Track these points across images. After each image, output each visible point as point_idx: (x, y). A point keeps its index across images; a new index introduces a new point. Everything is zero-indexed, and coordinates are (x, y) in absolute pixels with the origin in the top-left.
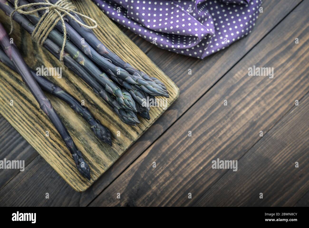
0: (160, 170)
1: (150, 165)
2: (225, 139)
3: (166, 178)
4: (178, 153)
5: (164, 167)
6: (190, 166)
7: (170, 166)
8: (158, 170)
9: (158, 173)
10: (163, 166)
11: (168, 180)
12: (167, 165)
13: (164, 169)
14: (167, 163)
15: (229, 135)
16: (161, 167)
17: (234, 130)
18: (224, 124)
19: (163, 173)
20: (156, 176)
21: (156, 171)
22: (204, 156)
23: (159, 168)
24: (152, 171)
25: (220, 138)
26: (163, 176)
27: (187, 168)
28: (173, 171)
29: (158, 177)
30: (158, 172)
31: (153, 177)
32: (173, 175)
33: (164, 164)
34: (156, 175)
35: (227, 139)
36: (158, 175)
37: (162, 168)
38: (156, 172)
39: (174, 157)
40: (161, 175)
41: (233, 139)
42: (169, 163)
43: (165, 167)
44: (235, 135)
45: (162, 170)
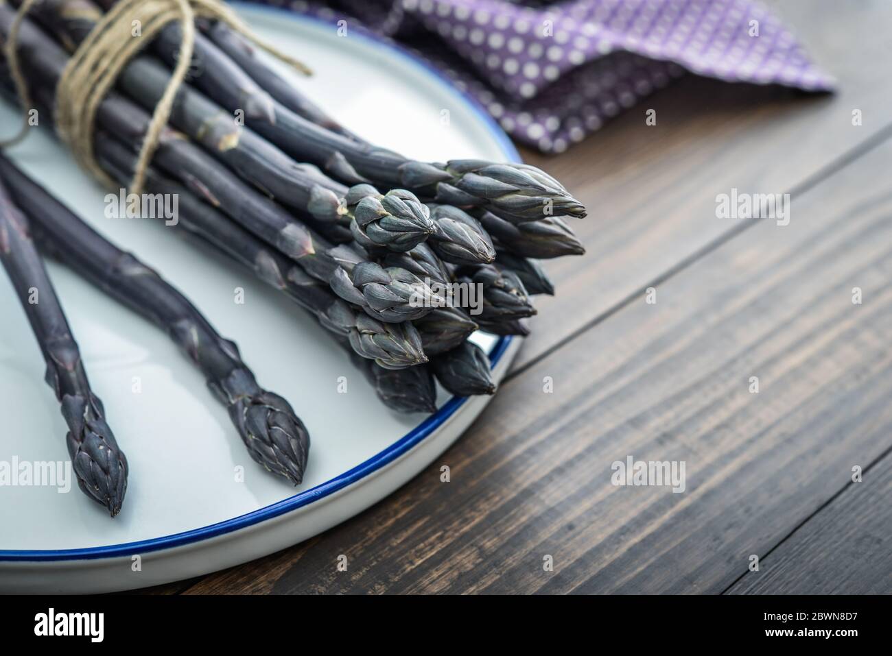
0: (432, 546)
1: (380, 524)
2: (728, 442)
3: (460, 575)
4: (517, 486)
5: (450, 533)
6: (579, 533)
7: (479, 529)
8: (422, 545)
9: (420, 557)
10: (446, 531)
11: (471, 585)
12: (466, 528)
13: (448, 541)
14: (466, 521)
15: (746, 429)
16: (434, 532)
17: (767, 415)
18: (713, 395)
19: (445, 555)
20: (409, 568)
21: (413, 546)
22: (644, 500)
23: (427, 537)
24: (392, 549)
25: (708, 438)
26: (445, 566)
27: (562, 540)
28: (494, 549)
29: (423, 570)
30: (420, 554)
31: (397, 568)
32: (496, 564)
33: (450, 522)
34: (412, 563)
35: (739, 442)
36: (419, 562)
37: (441, 539)
38: (413, 551)
39: (497, 499)
40: (434, 563)
41: (767, 443)
42: (473, 518)
43: (457, 534)
44: (775, 433)
45: (439, 547)
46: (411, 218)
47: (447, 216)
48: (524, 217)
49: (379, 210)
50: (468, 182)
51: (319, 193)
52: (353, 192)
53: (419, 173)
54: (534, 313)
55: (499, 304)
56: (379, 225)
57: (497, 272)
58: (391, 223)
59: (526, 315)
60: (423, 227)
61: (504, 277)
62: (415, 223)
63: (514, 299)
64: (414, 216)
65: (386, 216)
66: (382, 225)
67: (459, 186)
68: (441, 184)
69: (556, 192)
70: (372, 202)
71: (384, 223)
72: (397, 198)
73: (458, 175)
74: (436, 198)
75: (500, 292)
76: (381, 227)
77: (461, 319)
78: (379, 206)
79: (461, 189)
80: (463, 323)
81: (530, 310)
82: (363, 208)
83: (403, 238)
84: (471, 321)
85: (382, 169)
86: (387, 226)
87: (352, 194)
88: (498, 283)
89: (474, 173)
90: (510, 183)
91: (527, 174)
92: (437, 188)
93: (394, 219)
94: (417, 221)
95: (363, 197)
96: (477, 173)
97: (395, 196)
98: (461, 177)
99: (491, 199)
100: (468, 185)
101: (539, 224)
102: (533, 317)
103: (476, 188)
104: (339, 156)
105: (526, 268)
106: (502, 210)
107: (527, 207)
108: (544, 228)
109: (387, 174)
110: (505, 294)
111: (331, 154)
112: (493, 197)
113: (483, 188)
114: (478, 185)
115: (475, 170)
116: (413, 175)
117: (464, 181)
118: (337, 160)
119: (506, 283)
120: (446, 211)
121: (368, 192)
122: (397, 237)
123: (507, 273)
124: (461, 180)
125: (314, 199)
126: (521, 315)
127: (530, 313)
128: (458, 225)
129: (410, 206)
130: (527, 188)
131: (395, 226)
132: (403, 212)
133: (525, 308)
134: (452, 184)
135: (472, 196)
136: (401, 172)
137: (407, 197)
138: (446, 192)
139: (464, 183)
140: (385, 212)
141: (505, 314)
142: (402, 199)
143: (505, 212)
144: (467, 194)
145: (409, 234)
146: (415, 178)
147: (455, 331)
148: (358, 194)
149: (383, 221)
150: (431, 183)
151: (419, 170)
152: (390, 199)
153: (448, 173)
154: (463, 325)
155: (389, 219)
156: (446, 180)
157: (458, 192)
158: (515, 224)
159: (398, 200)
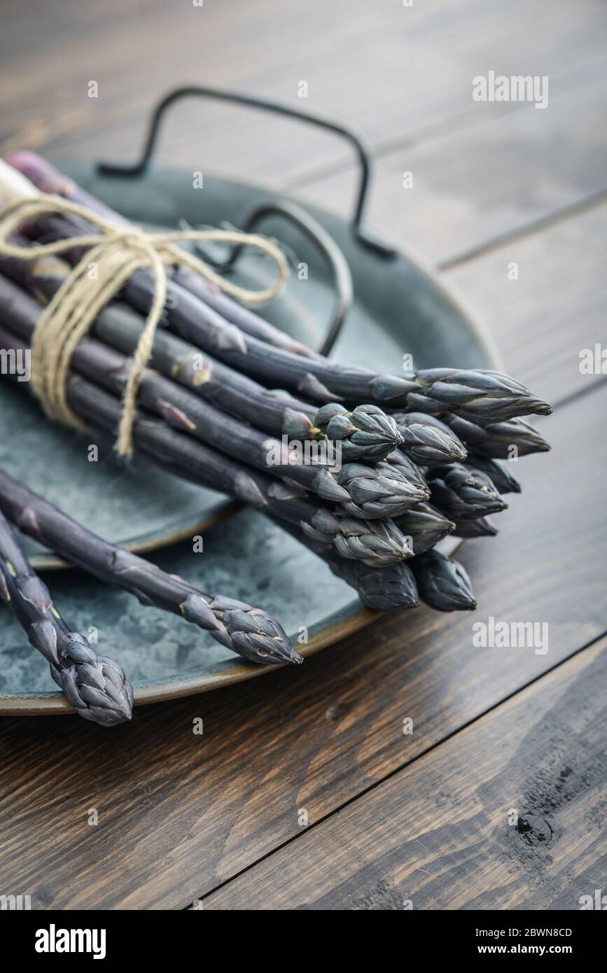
46: (379, 431)
47: (417, 422)
48: (492, 418)
49: (348, 427)
50: (437, 390)
51: (291, 416)
52: (322, 412)
53: (389, 385)
54: (505, 507)
55: (471, 501)
56: (350, 441)
57: (467, 471)
58: (361, 438)
59: (498, 509)
60: (392, 438)
61: (474, 475)
62: (383, 435)
63: (485, 495)
64: (381, 429)
65: (355, 432)
66: (352, 440)
67: (428, 395)
68: (411, 395)
69: (521, 392)
70: (341, 420)
71: (354, 439)
72: (364, 413)
73: (427, 384)
74: (407, 408)
75: (472, 489)
76: (352, 442)
77: (439, 520)
78: (348, 423)
79: (431, 397)
80: (440, 522)
81: (502, 504)
82: (333, 427)
83: (374, 451)
84: (447, 521)
85: (352, 385)
86: (358, 441)
87: (321, 414)
88: (470, 481)
89: (442, 381)
90: (477, 387)
91: (493, 379)
92: (408, 398)
93: (364, 433)
94: (385, 433)
95: (333, 416)
96: (445, 381)
97: (363, 411)
98: (430, 386)
99: (460, 404)
100: (437, 393)
101: (505, 425)
102: (505, 511)
103: (446, 395)
104: (311, 376)
105: (493, 468)
106: (470, 413)
107: (495, 409)
108: (509, 428)
109: (358, 390)
110: (477, 491)
111: (303, 376)
112: (462, 402)
113: (452, 395)
114: (447, 391)
115: (443, 379)
116: (384, 388)
117: (433, 389)
118: (309, 381)
119: (477, 481)
120: (416, 418)
121: (337, 411)
122: (368, 450)
123: (477, 472)
124: (430, 389)
125: (287, 423)
126: (493, 510)
127: (501, 508)
128: (429, 429)
129: (377, 420)
130: (494, 391)
131: (364, 440)
132: (371, 426)
133: (496, 503)
134: (422, 394)
135: (442, 403)
136: (372, 386)
137: (372, 412)
138: (416, 401)
139: (434, 391)
140: (354, 428)
141: (477, 510)
142: (369, 414)
143: (474, 415)
144: (437, 401)
145: (379, 446)
146: (386, 391)
147: (433, 531)
148: (327, 414)
149: (353, 436)
150: (402, 394)
151: (389, 383)
152: (358, 416)
153: (417, 384)
154: (441, 525)
155: (359, 435)
156: (416, 390)
157: (428, 400)
158: (482, 426)
159: (364, 415)
